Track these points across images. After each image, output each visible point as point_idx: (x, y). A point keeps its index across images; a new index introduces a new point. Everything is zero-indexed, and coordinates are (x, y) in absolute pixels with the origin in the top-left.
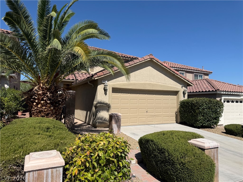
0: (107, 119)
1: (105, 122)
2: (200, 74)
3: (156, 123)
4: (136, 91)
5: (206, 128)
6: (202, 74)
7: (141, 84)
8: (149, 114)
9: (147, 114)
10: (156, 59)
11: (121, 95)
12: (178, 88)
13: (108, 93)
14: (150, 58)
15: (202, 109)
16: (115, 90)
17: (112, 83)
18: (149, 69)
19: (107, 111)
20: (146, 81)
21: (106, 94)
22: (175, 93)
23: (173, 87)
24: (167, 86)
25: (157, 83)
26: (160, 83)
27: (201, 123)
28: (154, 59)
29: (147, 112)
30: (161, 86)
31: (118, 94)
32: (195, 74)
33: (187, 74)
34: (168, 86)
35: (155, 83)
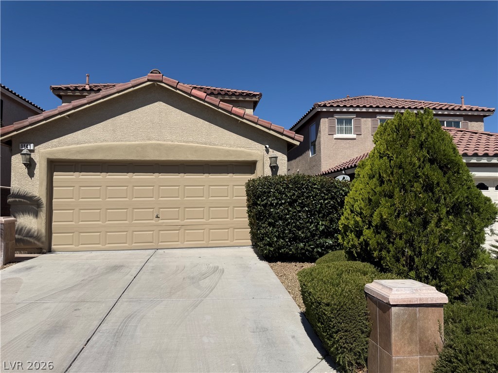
0: (34, 232)
2: (451, 119)
3: (187, 244)
4: (126, 165)
8: (163, 223)
9: (157, 223)
10: (169, 80)
11: (81, 177)
12: (250, 154)
13: (37, 171)
14: (149, 80)
16: (55, 165)
17: (50, 149)
19: (34, 214)
20: (149, 139)
21: (31, 174)
23: (236, 151)
24: (215, 148)
25: (184, 142)
26: (192, 142)
28: (162, 82)
29: (157, 217)
30: (196, 150)
31: (72, 173)
34: (218, 150)
35: (176, 143)
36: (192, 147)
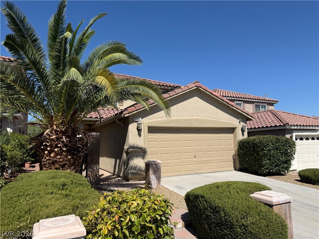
0: (143, 168)
1: (140, 173)
2: (263, 104)
3: (208, 171)
4: (180, 130)
5: (274, 176)
6: (265, 104)
7: (186, 120)
8: (198, 160)
9: (195, 160)
10: (204, 87)
11: (160, 136)
12: (234, 124)
13: (142, 133)
14: (196, 86)
15: (267, 150)
16: (152, 130)
17: (148, 121)
18: (196, 101)
19: (142, 157)
20: (192, 116)
21: (140, 135)
22: (231, 130)
23: (228, 123)
24: (220, 121)
25: (207, 117)
26: (210, 118)
27: (267, 169)
28: (201, 87)
29: (195, 157)
30: (212, 122)
31: (156, 134)
32: (255, 104)
33: (246, 104)
35: (204, 118)
36: (211, 121)
